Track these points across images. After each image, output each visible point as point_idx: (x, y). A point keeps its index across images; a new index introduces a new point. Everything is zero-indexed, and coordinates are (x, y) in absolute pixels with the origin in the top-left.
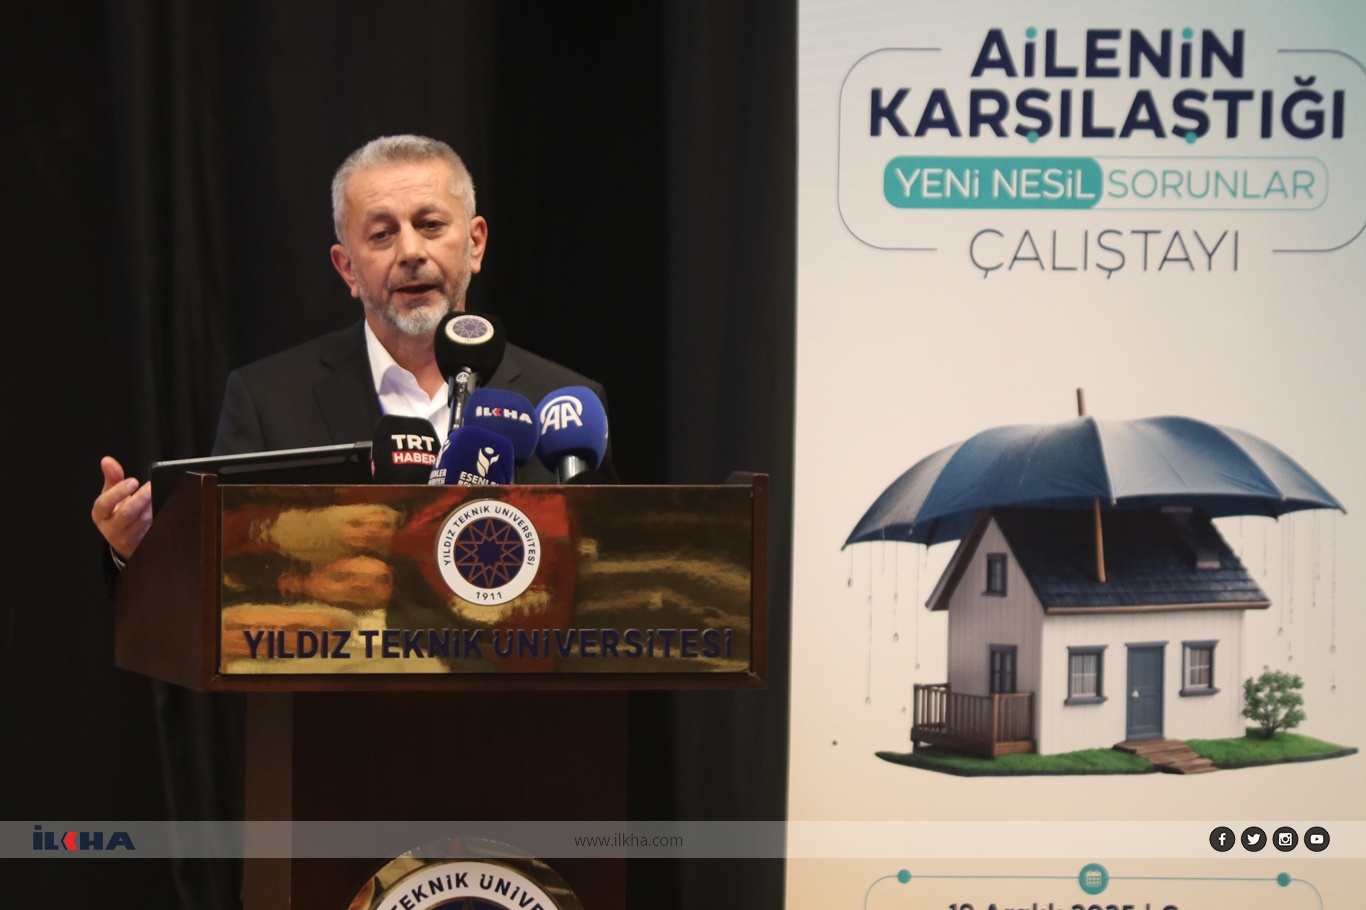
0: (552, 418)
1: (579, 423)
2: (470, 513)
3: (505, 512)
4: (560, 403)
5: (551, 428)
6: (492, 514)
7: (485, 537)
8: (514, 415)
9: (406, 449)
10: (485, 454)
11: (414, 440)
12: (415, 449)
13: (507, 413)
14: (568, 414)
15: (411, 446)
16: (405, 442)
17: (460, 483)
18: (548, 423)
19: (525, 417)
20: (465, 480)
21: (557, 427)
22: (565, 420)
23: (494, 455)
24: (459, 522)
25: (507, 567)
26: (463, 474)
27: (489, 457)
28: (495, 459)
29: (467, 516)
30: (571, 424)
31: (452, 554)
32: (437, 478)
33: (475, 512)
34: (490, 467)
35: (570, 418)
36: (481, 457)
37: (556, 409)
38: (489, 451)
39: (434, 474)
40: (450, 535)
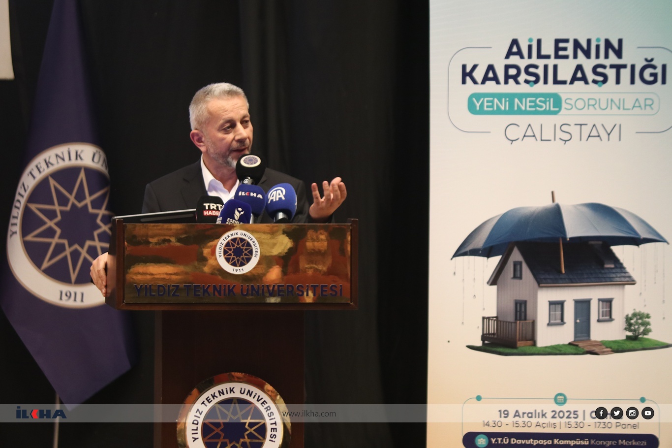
0: (273, 196)
1: (283, 198)
2: (230, 236)
3: (245, 235)
4: (276, 190)
5: (272, 200)
6: (239, 236)
7: (236, 245)
8: (255, 195)
9: (209, 209)
10: (238, 211)
11: (213, 206)
12: (213, 209)
13: (252, 194)
14: (279, 195)
15: (211, 208)
16: (209, 206)
17: (227, 223)
18: (271, 198)
19: (260, 196)
20: (229, 221)
21: (274, 200)
22: (278, 197)
23: (242, 211)
24: (225, 239)
25: (246, 258)
26: (228, 219)
27: (239, 212)
28: (242, 213)
29: (228, 237)
30: (280, 199)
31: (222, 253)
32: (219, 221)
33: (232, 235)
34: (240, 216)
35: (280, 196)
36: (236, 212)
37: (275, 193)
38: (240, 209)
39: (218, 219)
40: (221, 245)
